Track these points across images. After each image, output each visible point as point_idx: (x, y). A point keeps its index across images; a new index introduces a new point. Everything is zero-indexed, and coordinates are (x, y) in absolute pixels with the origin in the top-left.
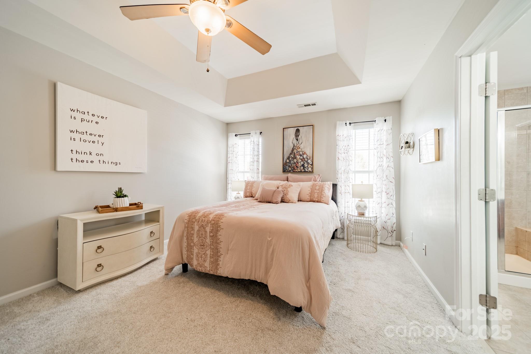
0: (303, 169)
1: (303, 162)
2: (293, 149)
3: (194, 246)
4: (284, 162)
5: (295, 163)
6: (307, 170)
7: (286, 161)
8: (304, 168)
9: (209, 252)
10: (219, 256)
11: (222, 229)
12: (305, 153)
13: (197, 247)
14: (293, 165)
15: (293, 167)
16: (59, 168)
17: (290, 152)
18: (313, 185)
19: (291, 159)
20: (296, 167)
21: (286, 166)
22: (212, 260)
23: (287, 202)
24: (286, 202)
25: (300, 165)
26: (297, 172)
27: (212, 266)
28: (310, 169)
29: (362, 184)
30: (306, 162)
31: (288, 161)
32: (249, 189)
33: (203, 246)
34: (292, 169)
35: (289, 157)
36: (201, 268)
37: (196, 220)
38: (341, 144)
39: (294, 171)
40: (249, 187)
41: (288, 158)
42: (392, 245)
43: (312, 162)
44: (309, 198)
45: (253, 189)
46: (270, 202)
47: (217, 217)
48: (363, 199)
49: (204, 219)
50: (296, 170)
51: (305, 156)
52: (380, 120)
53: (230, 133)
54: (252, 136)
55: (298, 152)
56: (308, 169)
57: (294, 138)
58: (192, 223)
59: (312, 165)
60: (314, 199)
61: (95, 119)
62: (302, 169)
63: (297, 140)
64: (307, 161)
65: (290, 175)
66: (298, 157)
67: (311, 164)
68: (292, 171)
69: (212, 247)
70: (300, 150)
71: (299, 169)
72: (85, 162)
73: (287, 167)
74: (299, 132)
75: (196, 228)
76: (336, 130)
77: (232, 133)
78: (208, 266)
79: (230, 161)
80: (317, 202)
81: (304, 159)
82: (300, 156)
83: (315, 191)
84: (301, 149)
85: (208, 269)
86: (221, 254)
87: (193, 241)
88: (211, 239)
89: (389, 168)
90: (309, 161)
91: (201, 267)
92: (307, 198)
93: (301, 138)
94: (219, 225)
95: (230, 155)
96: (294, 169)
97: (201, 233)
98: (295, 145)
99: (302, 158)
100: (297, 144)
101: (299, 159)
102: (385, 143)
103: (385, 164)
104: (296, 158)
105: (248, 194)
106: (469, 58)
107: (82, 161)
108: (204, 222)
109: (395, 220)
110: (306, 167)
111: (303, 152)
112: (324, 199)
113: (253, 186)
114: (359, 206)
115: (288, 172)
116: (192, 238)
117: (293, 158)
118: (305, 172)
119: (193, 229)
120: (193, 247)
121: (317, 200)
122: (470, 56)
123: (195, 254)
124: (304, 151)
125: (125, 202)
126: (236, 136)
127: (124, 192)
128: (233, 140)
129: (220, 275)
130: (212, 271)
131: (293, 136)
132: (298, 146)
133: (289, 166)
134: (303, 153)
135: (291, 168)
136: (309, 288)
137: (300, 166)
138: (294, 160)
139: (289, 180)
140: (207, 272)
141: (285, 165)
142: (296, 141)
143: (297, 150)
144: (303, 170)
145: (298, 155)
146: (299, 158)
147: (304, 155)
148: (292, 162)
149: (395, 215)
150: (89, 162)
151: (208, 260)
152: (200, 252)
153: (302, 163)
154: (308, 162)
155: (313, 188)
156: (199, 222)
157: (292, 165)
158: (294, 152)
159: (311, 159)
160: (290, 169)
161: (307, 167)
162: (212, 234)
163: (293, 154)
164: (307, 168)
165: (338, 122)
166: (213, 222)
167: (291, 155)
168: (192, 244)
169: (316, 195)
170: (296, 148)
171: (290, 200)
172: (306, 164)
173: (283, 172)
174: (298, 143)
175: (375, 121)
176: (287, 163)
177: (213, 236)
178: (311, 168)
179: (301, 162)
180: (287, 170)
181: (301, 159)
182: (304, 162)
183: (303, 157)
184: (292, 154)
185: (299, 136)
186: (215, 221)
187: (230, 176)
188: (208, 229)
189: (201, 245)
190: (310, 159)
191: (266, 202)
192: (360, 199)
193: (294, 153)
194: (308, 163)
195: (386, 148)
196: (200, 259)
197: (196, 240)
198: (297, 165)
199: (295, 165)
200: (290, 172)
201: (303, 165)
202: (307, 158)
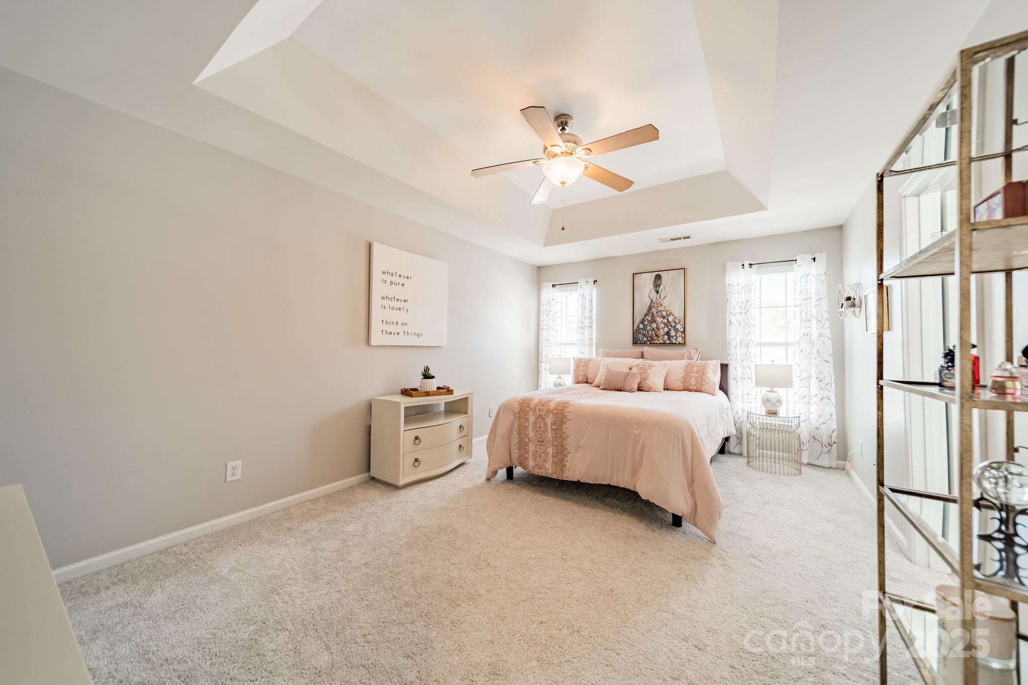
0: (668, 340)
1: (668, 327)
2: (650, 307)
3: (529, 442)
4: (635, 328)
5: (654, 329)
6: (674, 342)
7: (638, 326)
8: (670, 338)
9: (550, 450)
10: (565, 455)
11: (569, 420)
12: (671, 313)
13: (534, 443)
14: (650, 333)
15: (650, 337)
16: (373, 343)
17: (645, 311)
18: (688, 365)
19: (647, 324)
20: (655, 336)
21: (639, 334)
22: (555, 460)
23: (647, 390)
24: (645, 390)
25: (662, 332)
26: (657, 343)
27: (555, 468)
28: (680, 340)
29: (773, 364)
30: (673, 328)
31: (641, 326)
32: (582, 371)
33: (541, 442)
34: (649, 339)
35: (643, 319)
36: (539, 471)
37: (531, 409)
38: (735, 299)
39: (652, 342)
40: (581, 368)
41: (642, 322)
42: (830, 468)
43: (684, 329)
44: (681, 385)
45: (589, 371)
46: (621, 391)
47: (561, 405)
48: (775, 389)
49: (542, 407)
50: (656, 342)
51: (671, 319)
52: (804, 260)
53: (545, 283)
54: (581, 287)
55: (659, 311)
56: (676, 340)
57: (653, 289)
58: (526, 413)
59: (684, 332)
60: (691, 387)
61: (402, 280)
63: (657, 292)
64: (675, 327)
65: (646, 349)
66: (659, 320)
67: (682, 332)
68: (649, 343)
69: (555, 443)
70: (663, 309)
71: (660, 339)
72: (393, 334)
73: (640, 336)
74: (660, 280)
75: (532, 419)
76: (725, 275)
77: (548, 283)
78: (550, 468)
79: (545, 327)
80: (696, 391)
81: (669, 323)
82: (662, 319)
83: (692, 374)
84: (664, 307)
85: (550, 472)
86: (569, 453)
87: (527, 436)
88: (553, 433)
89: (822, 338)
90: (679, 327)
91: (540, 469)
92: (679, 384)
93: (663, 289)
94: (565, 416)
95: (543, 317)
96: (652, 339)
97: (539, 425)
98: (654, 300)
99: (665, 321)
100: (656, 299)
101: (661, 323)
102: (814, 298)
103: (815, 333)
104: (655, 321)
105: (581, 378)
106: (917, 197)
107: (390, 333)
108: (542, 411)
109: (834, 426)
110: (673, 336)
111: (668, 313)
112: (706, 387)
113: (588, 366)
114: (768, 400)
115: (642, 344)
116: (526, 432)
117: (649, 321)
118: (671, 344)
119: (527, 420)
121: (695, 388)
122: (918, 195)
123: (531, 453)
124: (669, 311)
125: (433, 385)
126: (554, 286)
127: (432, 372)
128: (549, 293)
129: (566, 479)
130: (555, 474)
131: (651, 286)
132: (658, 302)
133: (644, 335)
134: (667, 314)
135: (647, 338)
136: (693, 494)
137: (663, 335)
138: (652, 325)
139: (644, 356)
140: (549, 476)
141: (636, 333)
142: (656, 293)
143: (658, 308)
144: (668, 342)
145: (659, 316)
146: (661, 321)
147: (670, 316)
148: (649, 328)
149: (834, 417)
150: (396, 334)
151: (550, 460)
152: (538, 450)
153: (666, 329)
154: (676, 327)
155: (688, 370)
156: (535, 411)
157: (648, 332)
158: (651, 312)
160: (645, 339)
161: (676, 336)
162: (554, 427)
163: (651, 315)
164: (675, 337)
165: (729, 264)
166: (556, 412)
167: (647, 317)
168: (526, 440)
169: (693, 381)
170: (656, 306)
171: (651, 388)
172: (673, 330)
173: (633, 344)
174: (658, 297)
175: (796, 260)
176: (640, 329)
177: (557, 429)
178: (682, 337)
179: (664, 327)
180: (640, 341)
181: (664, 323)
182: (669, 327)
183: (668, 320)
184: (648, 315)
185: (660, 286)
186: (558, 409)
187: (544, 351)
188: (549, 421)
189: (540, 442)
190: (680, 323)
191: (615, 390)
192: (769, 389)
193: (653, 313)
194: (677, 330)
195: (817, 305)
196: (539, 458)
197: (531, 434)
198: (658, 333)
199: (653, 333)
200: (645, 344)
201: (668, 333)
202: (675, 322)
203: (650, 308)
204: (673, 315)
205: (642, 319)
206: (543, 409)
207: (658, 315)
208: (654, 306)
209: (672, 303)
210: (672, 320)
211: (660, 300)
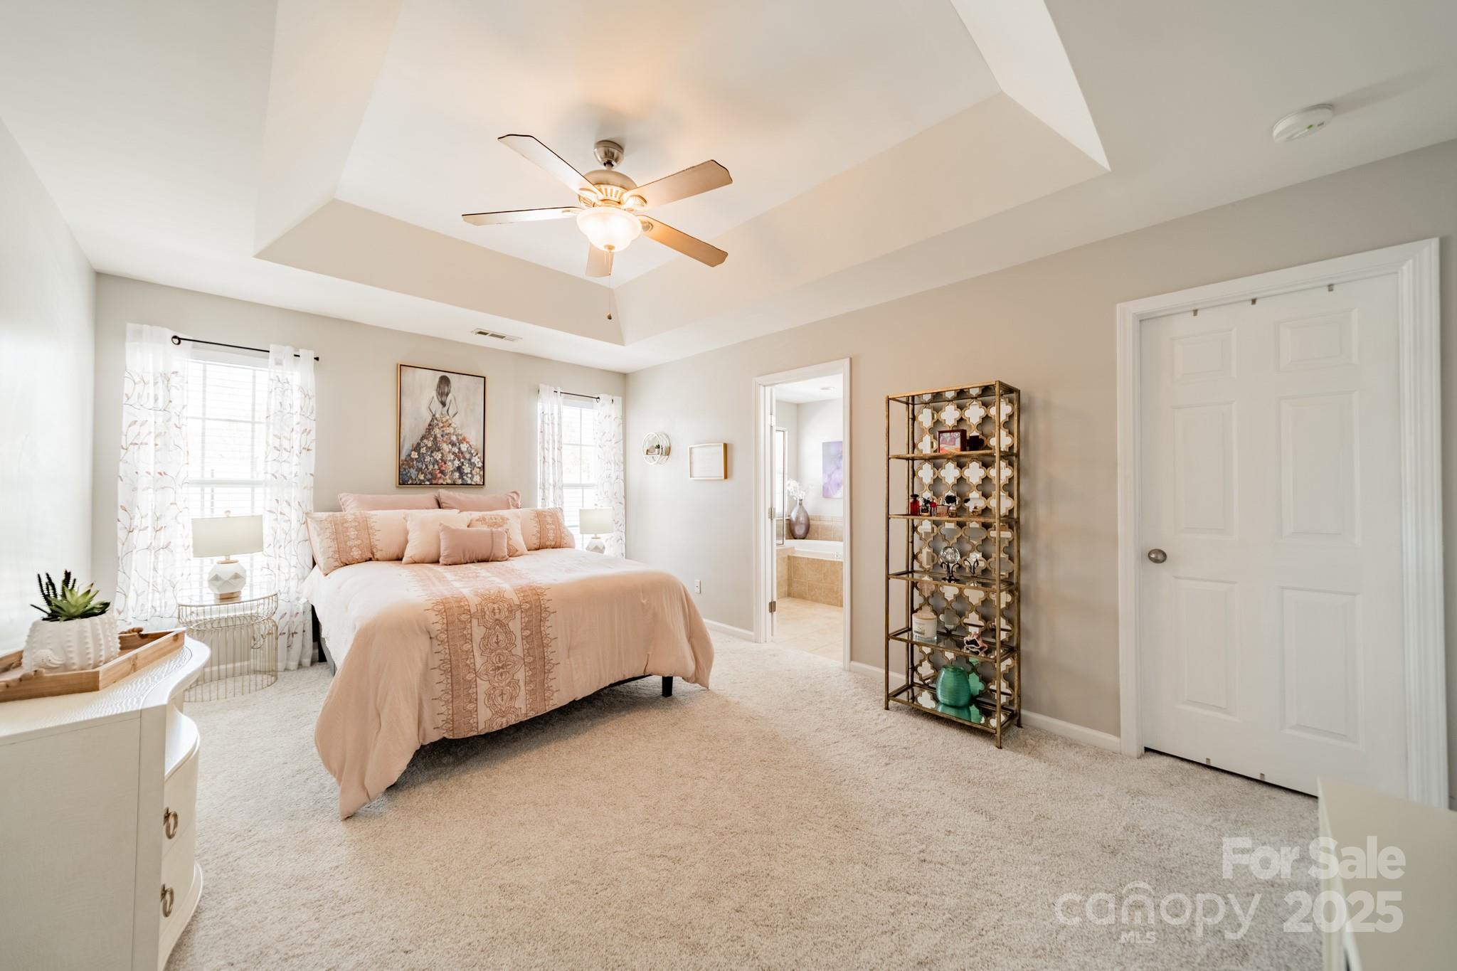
0: (460, 478)
1: (459, 460)
2: (430, 425)
3: (477, 678)
4: (403, 457)
5: (437, 461)
6: (469, 482)
7: (409, 455)
8: (462, 477)
9: (521, 675)
10: (549, 672)
11: (553, 613)
12: (464, 439)
13: (485, 676)
14: (431, 467)
15: (430, 473)
17: (422, 431)
18: (538, 515)
19: (424, 452)
20: (439, 473)
21: (410, 468)
22: (531, 686)
25: (450, 467)
26: (442, 484)
27: (531, 701)
28: (477, 479)
29: (596, 509)
30: (467, 462)
32: (358, 538)
33: (502, 667)
34: (429, 476)
35: (419, 444)
36: (504, 720)
37: (472, 615)
39: (434, 482)
41: (417, 448)
43: (484, 464)
45: (376, 538)
47: (533, 593)
48: (598, 535)
49: (496, 606)
50: (441, 481)
51: (464, 447)
52: (604, 399)
55: (446, 435)
56: (471, 479)
57: (435, 398)
58: (463, 626)
59: (483, 468)
60: (548, 543)
62: (457, 477)
63: (444, 404)
64: (470, 460)
66: (446, 447)
67: (480, 468)
68: (428, 483)
69: (530, 659)
70: (452, 432)
71: (447, 477)
73: (413, 472)
74: (448, 386)
75: (478, 632)
76: (537, 401)
78: (523, 707)
80: (555, 548)
81: (462, 453)
82: (450, 446)
83: (548, 526)
84: (455, 429)
85: (523, 712)
86: (554, 665)
87: (470, 668)
88: (525, 643)
89: (616, 480)
90: (476, 460)
91: (503, 717)
93: (453, 401)
94: (545, 608)
96: (434, 477)
97: (495, 640)
98: (437, 416)
99: (456, 450)
100: (442, 414)
101: (449, 452)
104: (438, 449)
105: (356, 554)
108: (500, 612)
110: (467, 474)
111: (460, 438)
112: (567, 540)
113: (368, 529)
115: (416, 484)
116: (468, 662)
117: (430, 448)
118: (465, 484)
119: (467, 639)
120: (476, 680)
121: (553, 543)
123: (481, 698)
124: (461, 435)
126: (179, 341)
128: (155, 355)
129: (552, 709)
130: (532, 710)
131: (432, 393)
132: (444, 420)
133: (419, 470)
134: (458, 439)
135: (426, 475)
137: (452, 472)
138: (433, 454)
140: (521, 719)
141: (404, 466)
142: (441, 406)
143: (444, 429)
144: (460, 482)
145: (446, 442)
146: (448, 450)
147: (463, 443)
148: (428, 459)
151: (522, 693)
152: (496, 685)
153: (457, 463)
154: (472, 461)
155: (541, 521)
156: (483, 617)
157: (426, 465)
158: (432, 433)
159: (479, 455)
160: (422, 477)
161: (471, 473)
162: (527, 633)
163: (432, 439)
164: (469, 475)
166: (525, 606)
167: (425, 441)
168: (470, 676)
169: (550, 535)
170: (442, 425)
172: (467, 465)
174: (445, 412)
175: (598, 398)
176: (412, 460)
177: (531, 634)
178: (480, 476)
179: (454, 460)
180: (412, 479)
181: (454, 453)
182: (462, 460)
183: (459, 449)
184: (427, 439)
185: (447, 395)
186: (531, 601)
188: (515, 626)
190: (477, 454)
192: (594, 536)
193: (435, 435)
194: (472, 465)
196: (500, 699)
197: (479, 662)
198: (443, 468)
199: (436, 467)
200: (420, 484)
201: (459, 469)
202: (470, 453)
203: (430, 427)
204: (467, 442)
205: (415, 443)
206: (499, 609)
207: (445, 439)
208: (437, 425)
209: (465, 423)
210: (466, 449)
211: (448, 417)
